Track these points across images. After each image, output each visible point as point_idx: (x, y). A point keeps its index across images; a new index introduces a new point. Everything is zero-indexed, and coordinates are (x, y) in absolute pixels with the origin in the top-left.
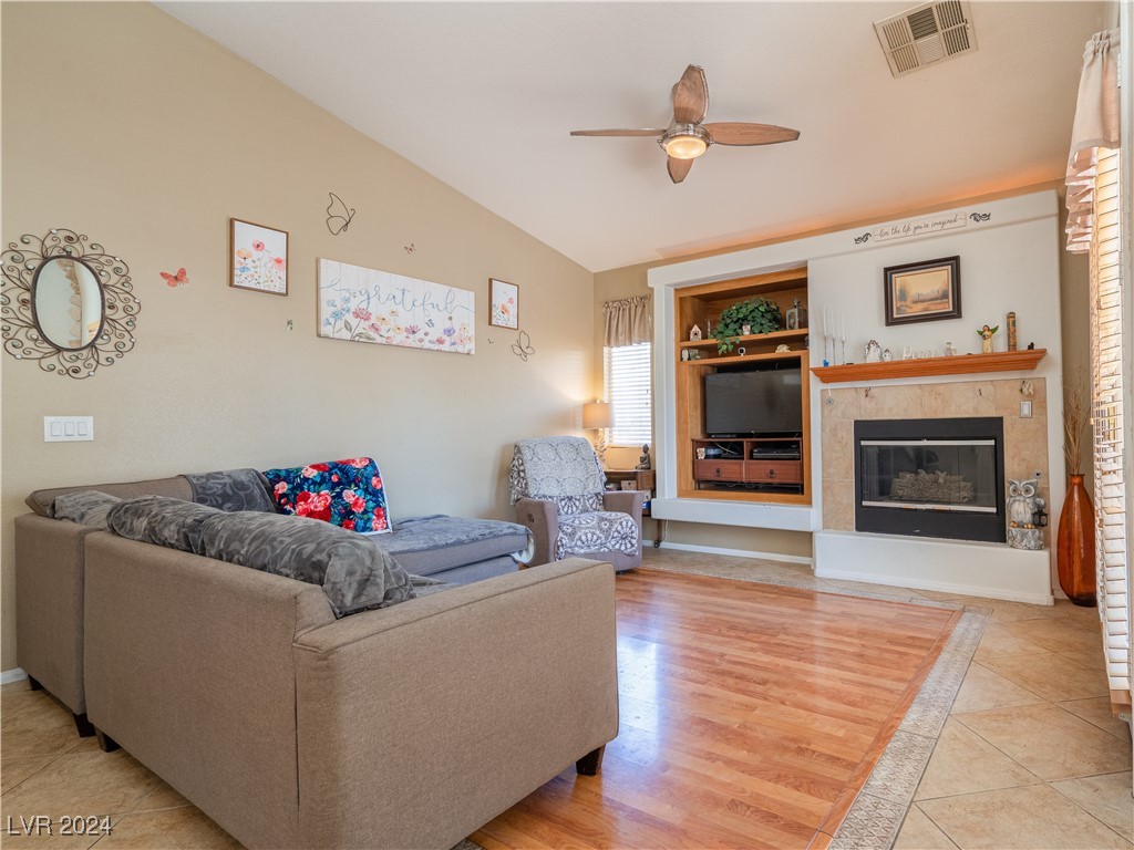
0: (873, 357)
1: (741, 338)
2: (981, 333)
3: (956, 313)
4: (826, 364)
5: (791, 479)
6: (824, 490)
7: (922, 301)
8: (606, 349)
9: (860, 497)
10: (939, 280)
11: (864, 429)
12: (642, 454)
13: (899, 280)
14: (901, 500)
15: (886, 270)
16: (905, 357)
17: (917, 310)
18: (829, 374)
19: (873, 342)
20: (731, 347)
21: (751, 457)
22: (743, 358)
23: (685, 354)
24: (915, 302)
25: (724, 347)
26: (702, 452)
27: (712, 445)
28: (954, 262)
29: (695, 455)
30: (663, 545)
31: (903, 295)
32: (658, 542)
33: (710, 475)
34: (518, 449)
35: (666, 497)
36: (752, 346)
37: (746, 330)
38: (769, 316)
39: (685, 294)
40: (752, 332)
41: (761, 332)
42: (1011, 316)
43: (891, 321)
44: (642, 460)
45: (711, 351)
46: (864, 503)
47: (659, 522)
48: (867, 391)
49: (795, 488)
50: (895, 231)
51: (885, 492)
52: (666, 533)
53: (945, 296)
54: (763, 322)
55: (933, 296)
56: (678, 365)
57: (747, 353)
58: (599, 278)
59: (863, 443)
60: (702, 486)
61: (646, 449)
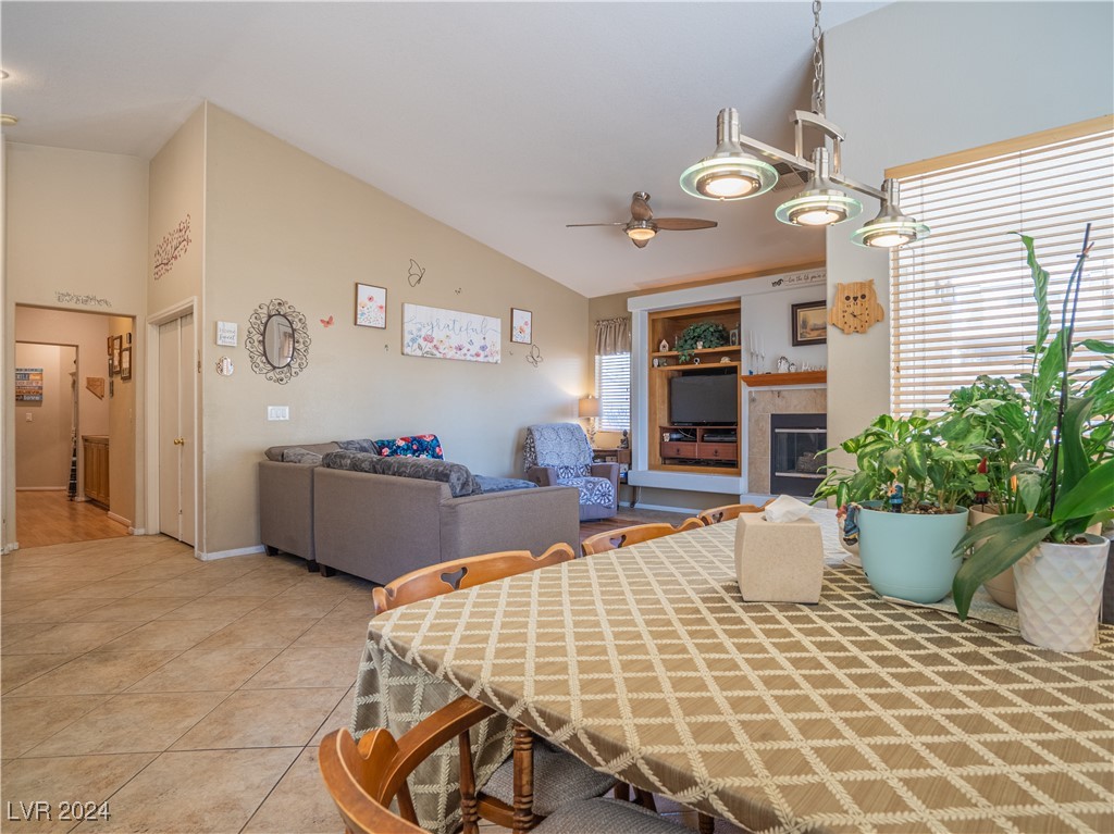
0: (783, 369)
1: (696, 351)
4: (751, 373)
5: (731, 458)
6: (750, 464)
7: (817, 329)
8: (597, 357)
9: (774, 469)
11: (778, 420)
12: (623, 437)
13: (801, 314)
14: (802, 472)
15: (793, 306)
16: (804, 369)
17: (812, 336)
18: (754, 380)
19: (783, 358)
20: (688, 358)
21: (703, 440)
22: (697, 366)
23: (656, 362)
24: (812, 331)
25: (684, 358)
26: (667, 437)
27: (676, 431)
29: (662, 438)
30: (637, 505)
31: (804, 325)
32: (633, 503)
33: (673, 454)
34: (530, 431)
35: (640, 469)
36: (704, 357)
37: (700, 345)
38: (717, 334)
39: (656, 317)
40: (704, 347)
41: (711, 347)
43: (796, 343)
44: (622, 441)
45: (675, 360)
46: (777, 474)
47: (634, 488)
48: (779, 392)
49: (732, 464)
50: (799, 278)
51: (792, 466)
52: (640, 496)
54: (713, 340)
56: (650, 370)
57: (701, 362)
58: (594, 303)
59: (777, 431)
60: (667, 462)
61: (625, 433)
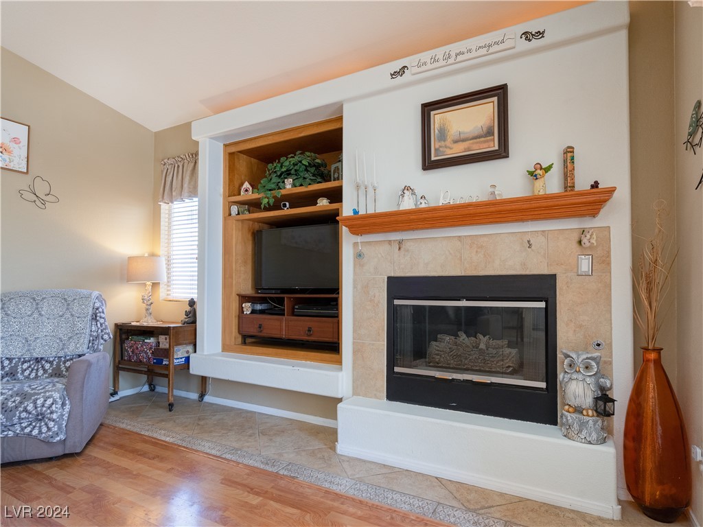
0: (408, 204)
1: (283, 192)
2: (531, 174)
3: (502, 152)
4: (356, 212)
5: (327, 338)
6: (355, 352)
7: (464, 140)
8: (164, 207)
9: (391, 362)
10: (482, 114)
11: (398, 287)
12: (188, 308)
13: (437, 117)
14: (437, 366)
15: (425, 106)
16: (442, 202)
17: (457, 150)
18: (368, 224)
19: (408, 188)
20: (272, 201)
21: (293, 314)
22: (287, 211)
23: (234, 209)
24: (456, 142)
25: (265, 201)
26: (247, 307)
27: (262, 300)
28: (500, 93)
29: (241, 310)
30: (207, 399)
31: (443, 135)
32: (202, 396)
33: (253, 331)
35: (205, 353)
36: (296, 200)
37: (289, 183)
38: (313, 170)
39: (233, 149)
40: (294, 185)
41: (301, 185)
42: (569, 151)
43: (429, 164)
44: (187, 314)
45: (254, 205)
46: (397, 369)
47: (204, 379)
48: (400, 242)
49: (330, 347)
50: (434, 60)
51: (420, 354)
52: (210, 387)
53: (490, 133)
54: (306, 176)
55: (476, 133)
56: (225, 219)
57: (291, 207)
58: (159, 136)
59: (397, 302)
60: (249, 340)
61: (192, 303)
